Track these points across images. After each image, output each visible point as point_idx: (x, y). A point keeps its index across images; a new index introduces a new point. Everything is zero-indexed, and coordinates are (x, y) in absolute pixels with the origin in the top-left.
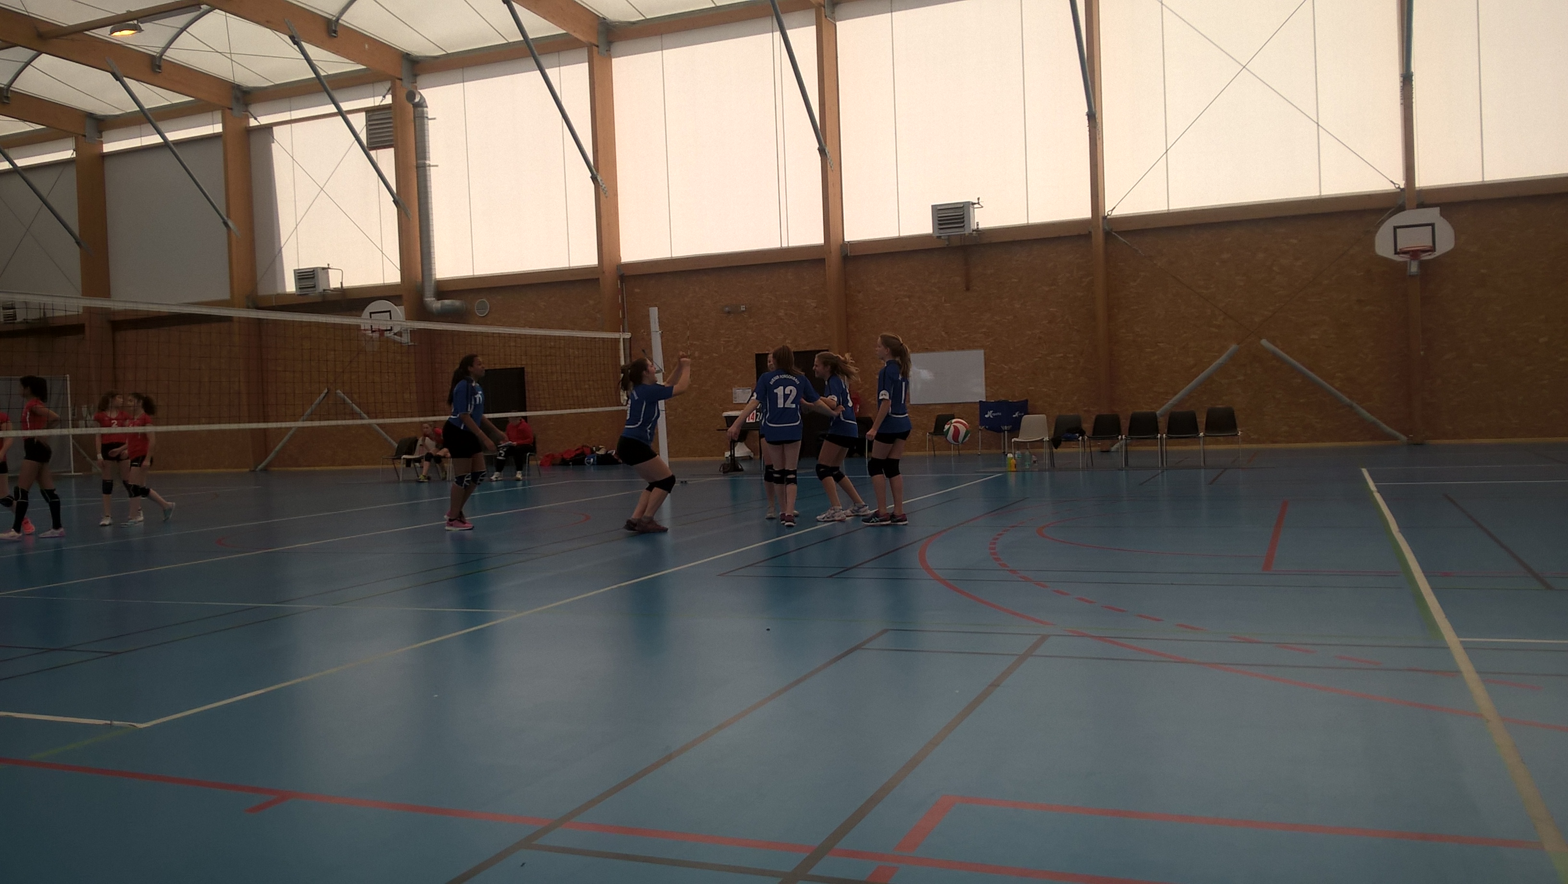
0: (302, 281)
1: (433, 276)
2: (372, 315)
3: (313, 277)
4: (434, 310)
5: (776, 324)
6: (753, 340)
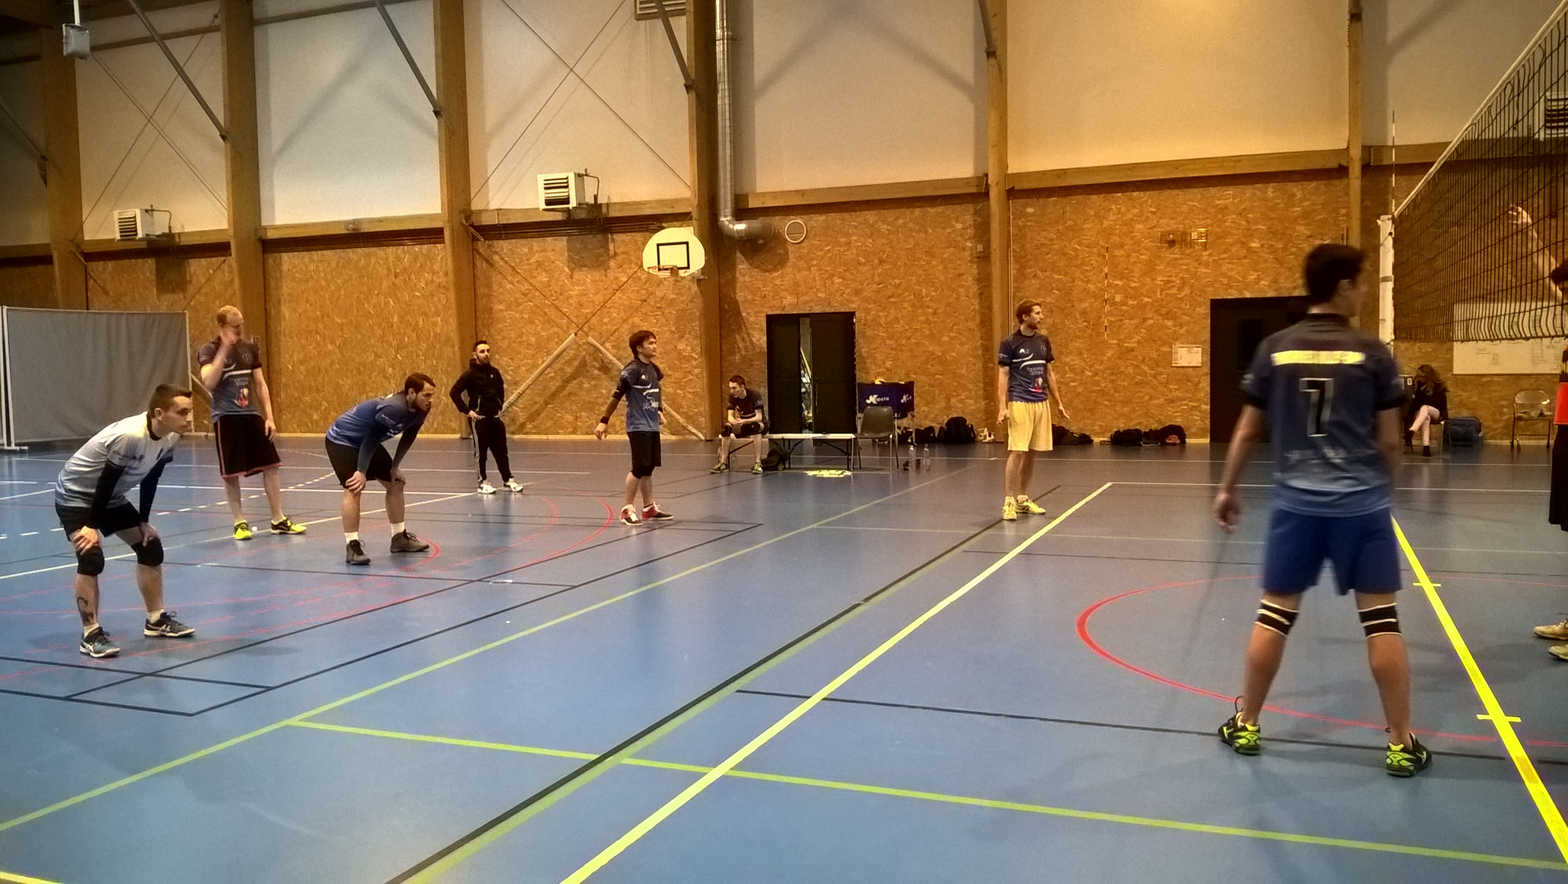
0: (550, 191)
1: (732, 190)
2: (661, 246)
3: (568, 186)
4: (737, 234)
5: (1245, 257)
6: (1208, 279)
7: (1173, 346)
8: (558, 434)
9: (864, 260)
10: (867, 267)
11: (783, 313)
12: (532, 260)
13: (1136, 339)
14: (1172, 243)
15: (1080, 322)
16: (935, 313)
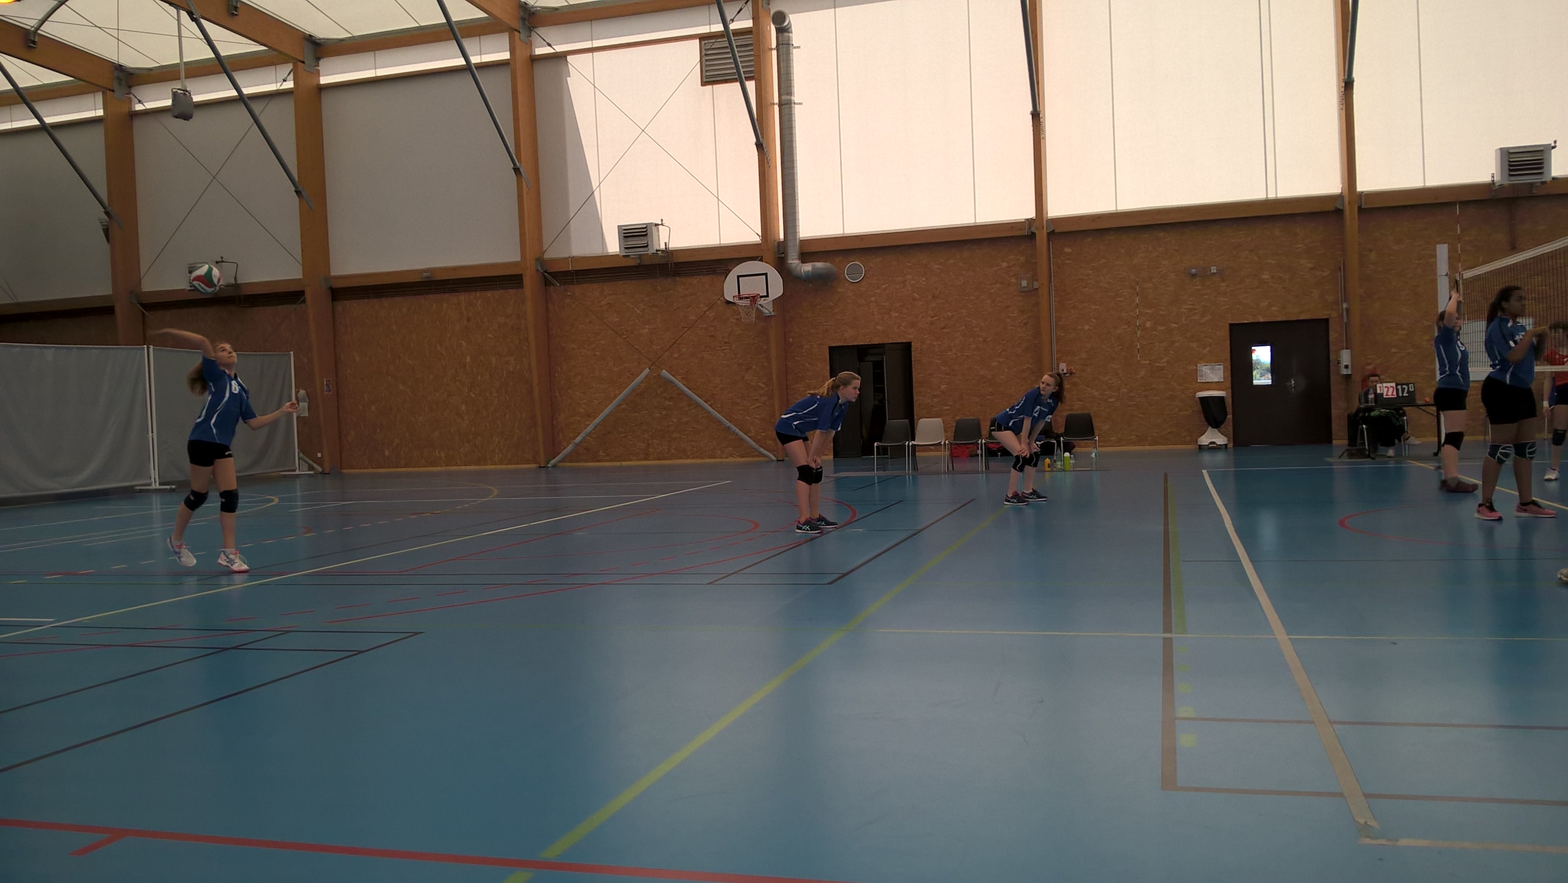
0: (629, 239)
1: (798, 236)
2: (740, 279)
3: (646, 235)
4: (803, 273)
5: (1258, 288)
6: (1227, 306)
7: (1198, 365)
8: (630, 460)
9: (918, 297)
10: (921, 303)
11: (844, 344)
12: (603, 303)
13: (1165, 360)
14: (1194, 275)
15: (1115, 345)
16: (984, 341)
